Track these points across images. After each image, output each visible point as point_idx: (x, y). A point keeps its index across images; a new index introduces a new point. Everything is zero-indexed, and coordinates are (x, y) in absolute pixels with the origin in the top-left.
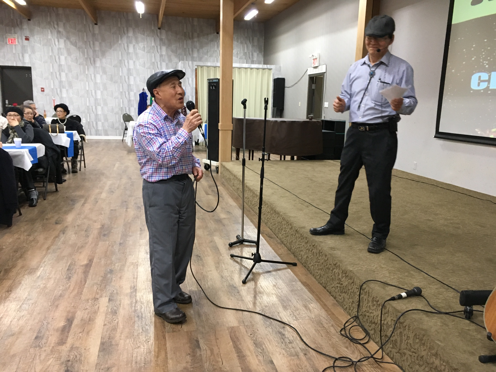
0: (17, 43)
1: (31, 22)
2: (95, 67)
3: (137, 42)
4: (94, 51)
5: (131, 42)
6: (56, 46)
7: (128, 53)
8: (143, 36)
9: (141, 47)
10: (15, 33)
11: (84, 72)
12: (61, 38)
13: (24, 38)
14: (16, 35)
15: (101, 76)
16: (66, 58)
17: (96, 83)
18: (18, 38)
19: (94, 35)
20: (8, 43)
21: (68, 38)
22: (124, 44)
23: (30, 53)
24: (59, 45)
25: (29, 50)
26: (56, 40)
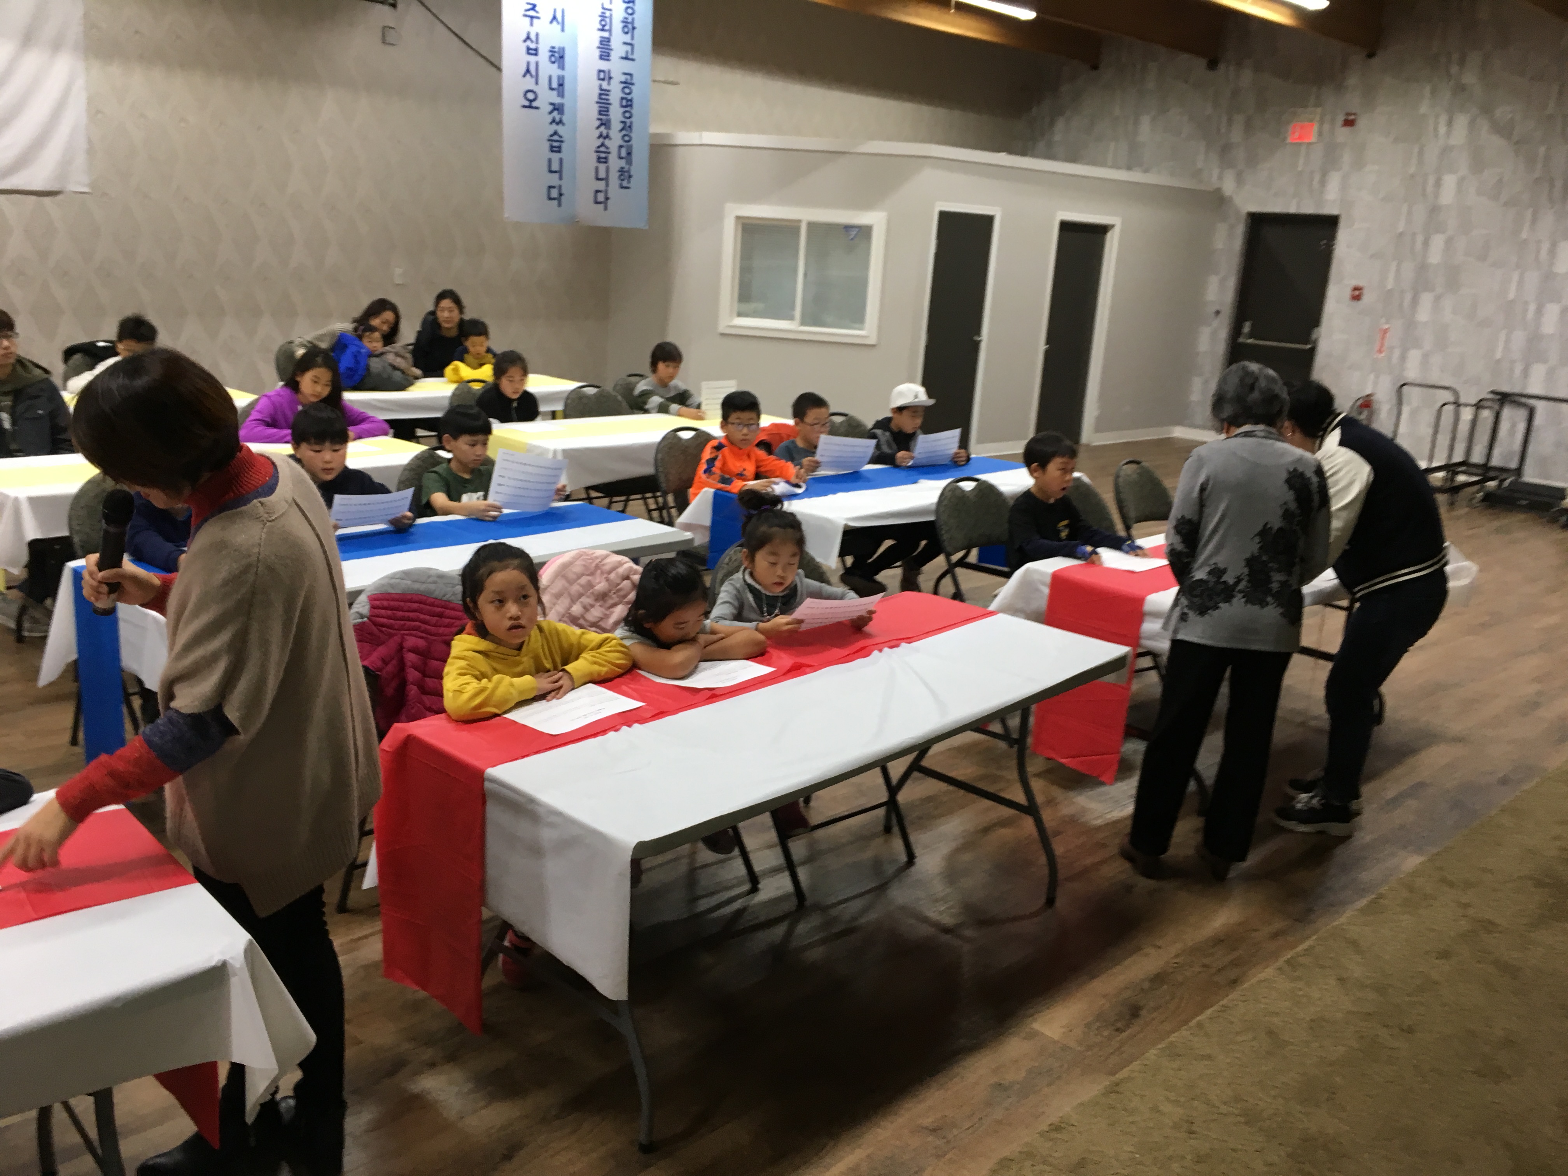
0: (1313, 139)
1: (1375, 61)
6: (1437, 141)
10: (1317, 105)
11: (1516, 232)
12: (1461, 110)
13: (1341, 118)
14: (1319, 110)
16: (1461, 181)
17: (1549, 276)
18: (1322, 122)
20: (1289, 140)
21: (1487, 110)
23: (1346, 168)
24: (1448, 134)
25: (1347, 158)
26: (1443, 119)
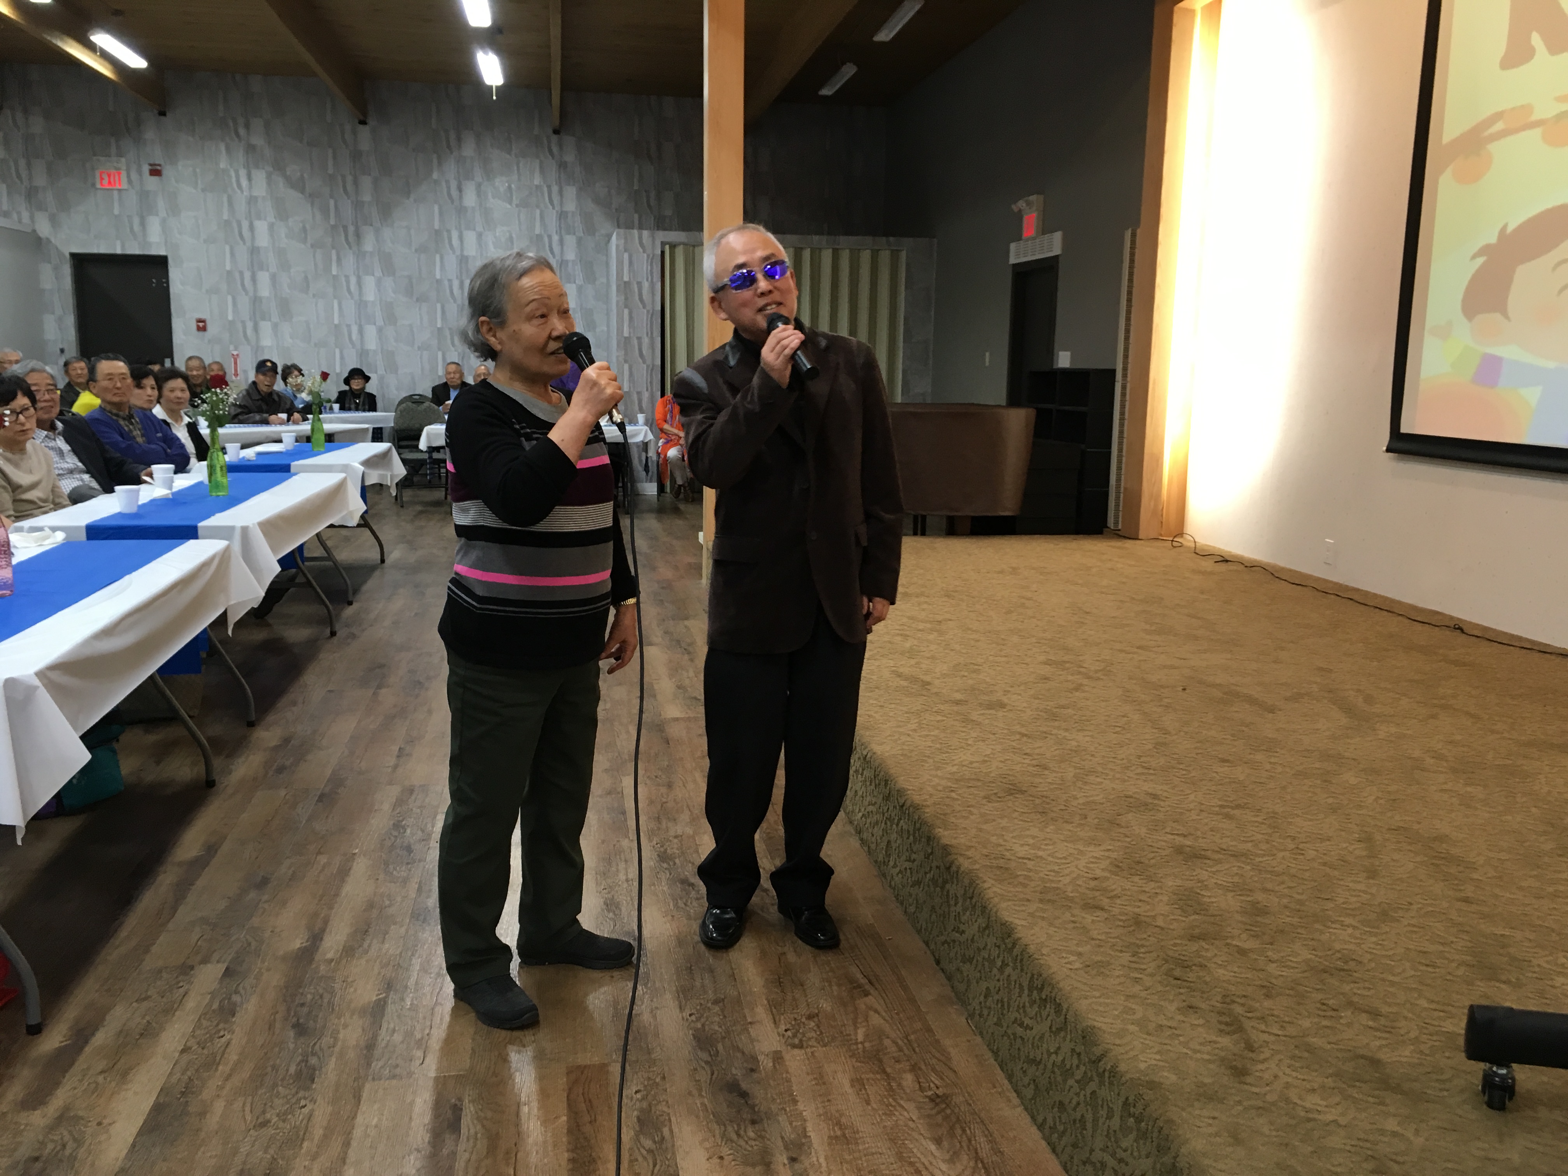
0: (124, 185)
1: (168, 120)
2: (360, 255)
3: (489, 174)
4: (358, 205)
5: (469, 176)
6: (242, 192)
7: (461, 210)
8: (508, 156)
9: (502, 189)
10: (120, 155)
11: (328, 269)
12: (257, 167)
13: (146, 169)
14: (123, 160)
15: (379, 282)
16: (271, 227)
17: (361, 304)
18: (128, 171)
19: (356, 156)
20: (98, 186)
21: (279, 166)
22: (447, 182)
23: (163, 214)
24: (250, 187)
25: (161, 204)
26: (243, 173)
